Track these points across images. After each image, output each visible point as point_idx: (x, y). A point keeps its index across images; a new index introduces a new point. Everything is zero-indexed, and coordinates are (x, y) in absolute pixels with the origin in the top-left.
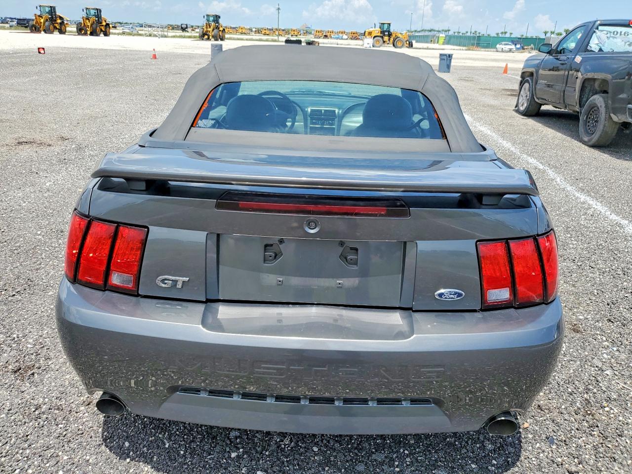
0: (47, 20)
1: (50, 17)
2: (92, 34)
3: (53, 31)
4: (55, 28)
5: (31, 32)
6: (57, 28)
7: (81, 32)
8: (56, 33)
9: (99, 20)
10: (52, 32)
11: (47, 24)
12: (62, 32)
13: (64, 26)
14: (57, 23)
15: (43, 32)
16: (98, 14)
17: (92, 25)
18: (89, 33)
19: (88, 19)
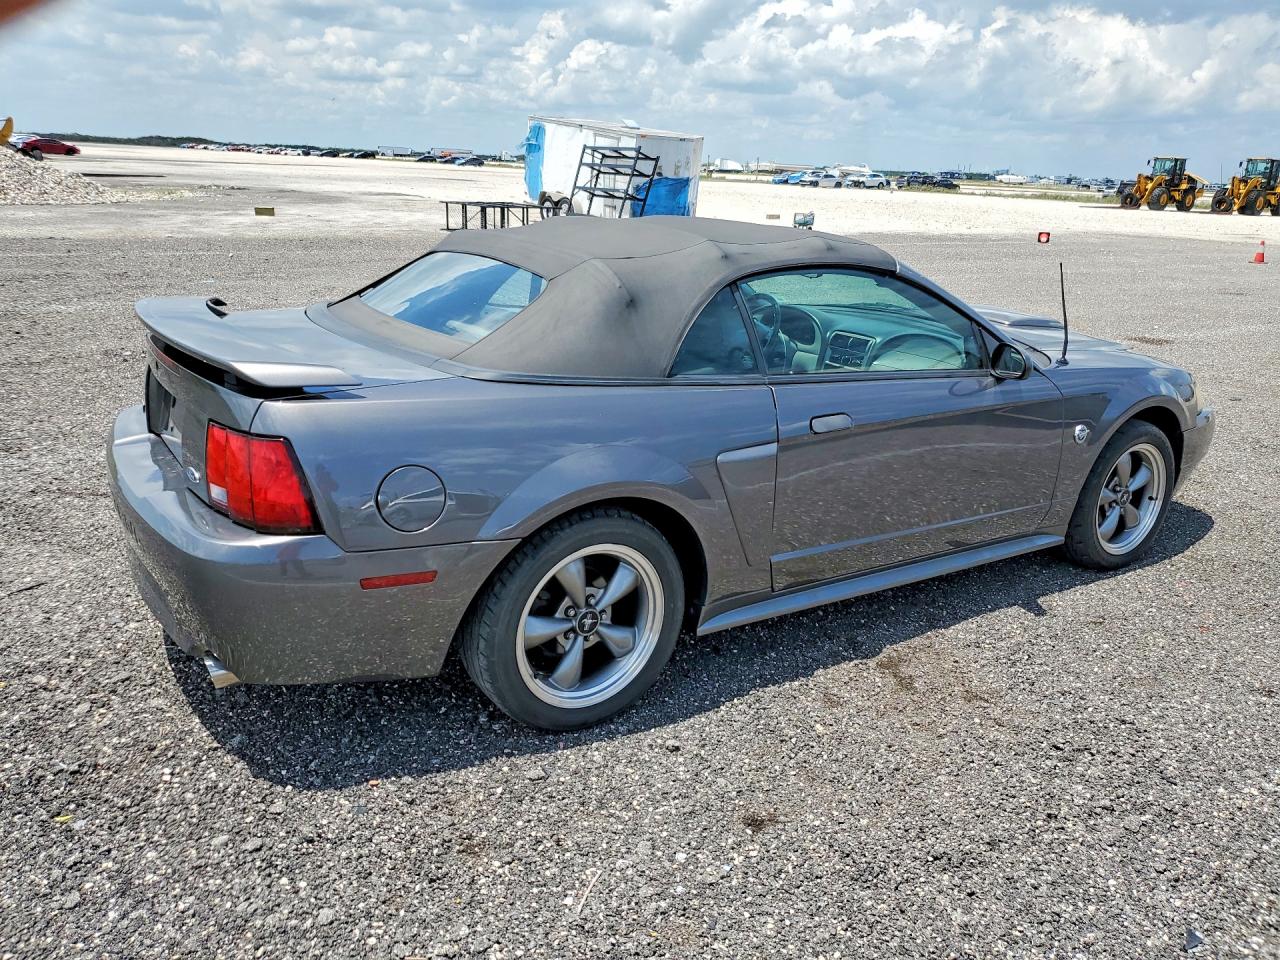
0: (1160, 184)
1: (1167, 178)
2: (1243, 211)
3: (1165, 206)
4: (1172, 199)
5: (1121, 207)
6: (1175, 200)
7: (1219, 207)
8: (1171, 208)
9: (1269, 183)
10: (1161, 208)
11: (1157, 191)
12: (1183, 207)
13: (1191, 197)
14: (1179, 191)
15: (1144, 207)
16: (1271, 171)
17: (1248, 193)
18: (1236, 208)
19: (1244, 181)
